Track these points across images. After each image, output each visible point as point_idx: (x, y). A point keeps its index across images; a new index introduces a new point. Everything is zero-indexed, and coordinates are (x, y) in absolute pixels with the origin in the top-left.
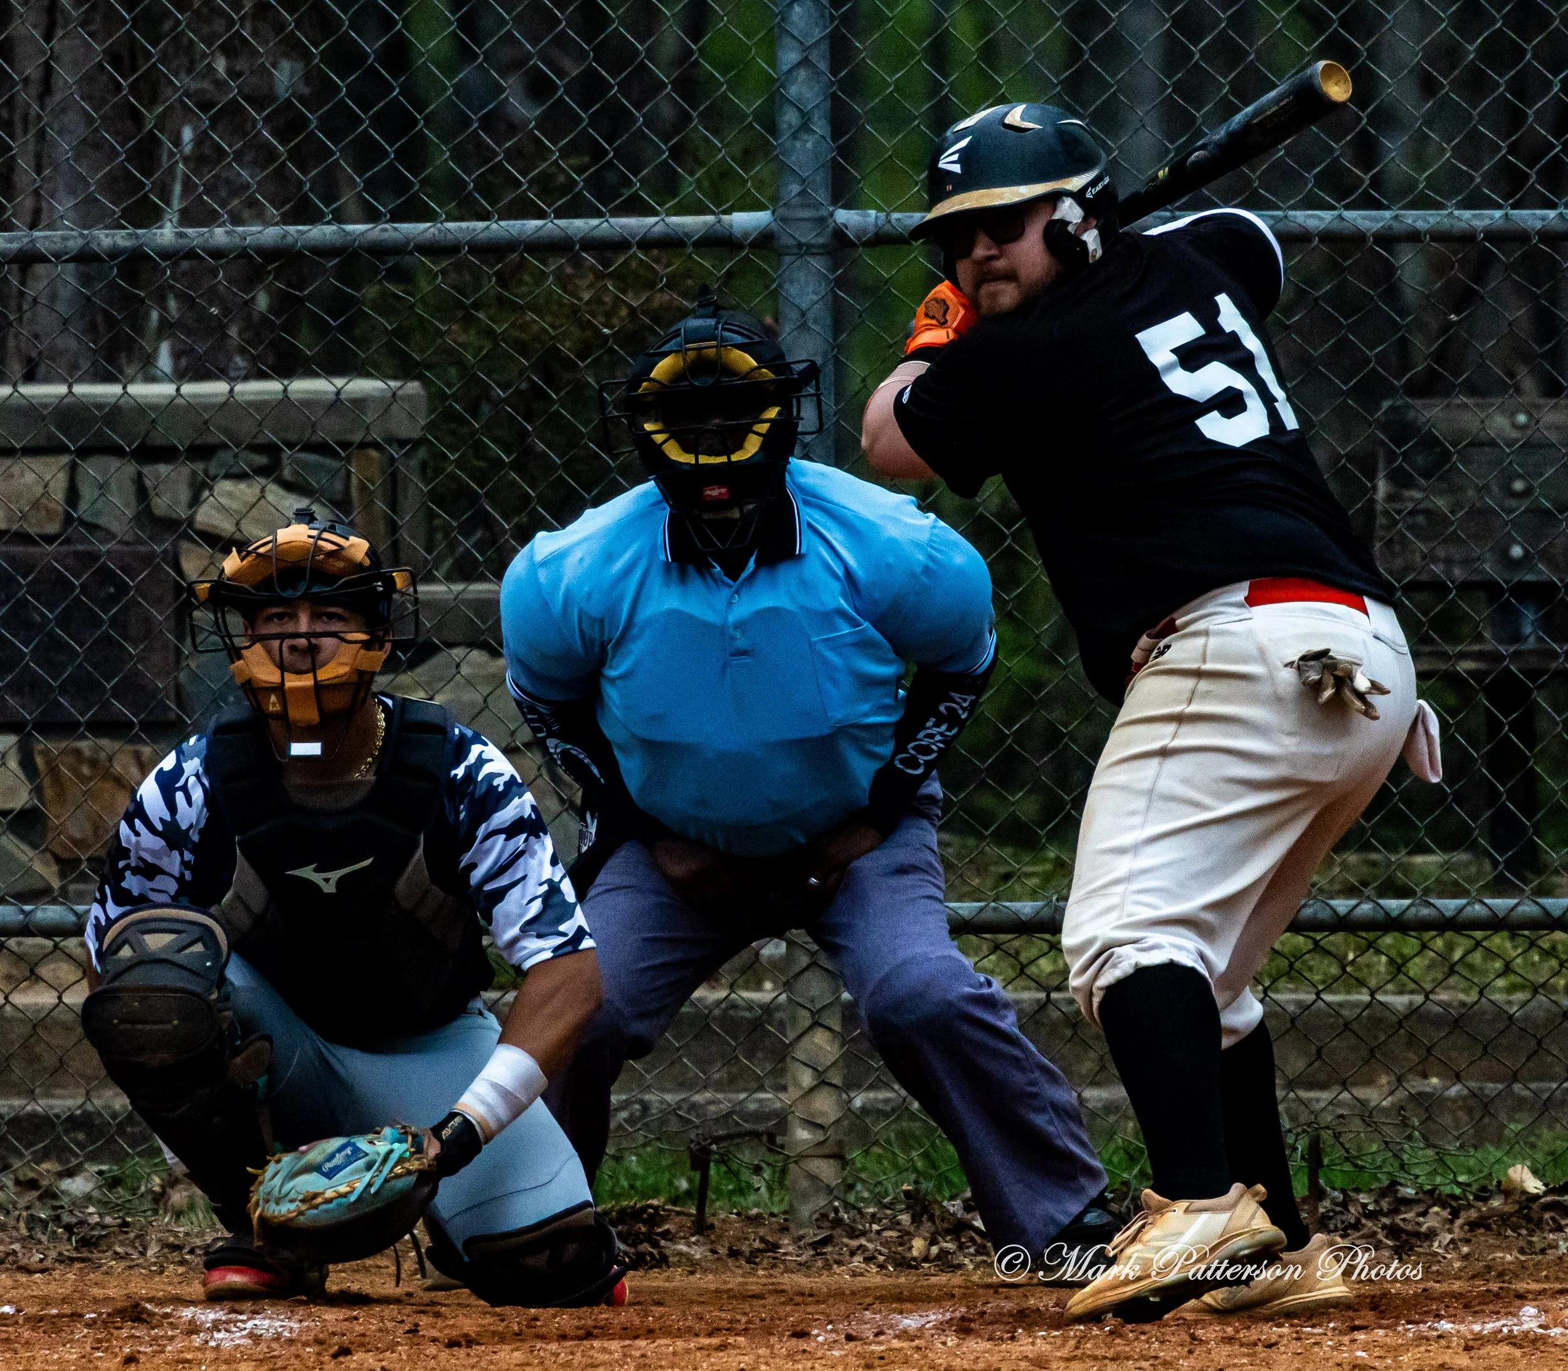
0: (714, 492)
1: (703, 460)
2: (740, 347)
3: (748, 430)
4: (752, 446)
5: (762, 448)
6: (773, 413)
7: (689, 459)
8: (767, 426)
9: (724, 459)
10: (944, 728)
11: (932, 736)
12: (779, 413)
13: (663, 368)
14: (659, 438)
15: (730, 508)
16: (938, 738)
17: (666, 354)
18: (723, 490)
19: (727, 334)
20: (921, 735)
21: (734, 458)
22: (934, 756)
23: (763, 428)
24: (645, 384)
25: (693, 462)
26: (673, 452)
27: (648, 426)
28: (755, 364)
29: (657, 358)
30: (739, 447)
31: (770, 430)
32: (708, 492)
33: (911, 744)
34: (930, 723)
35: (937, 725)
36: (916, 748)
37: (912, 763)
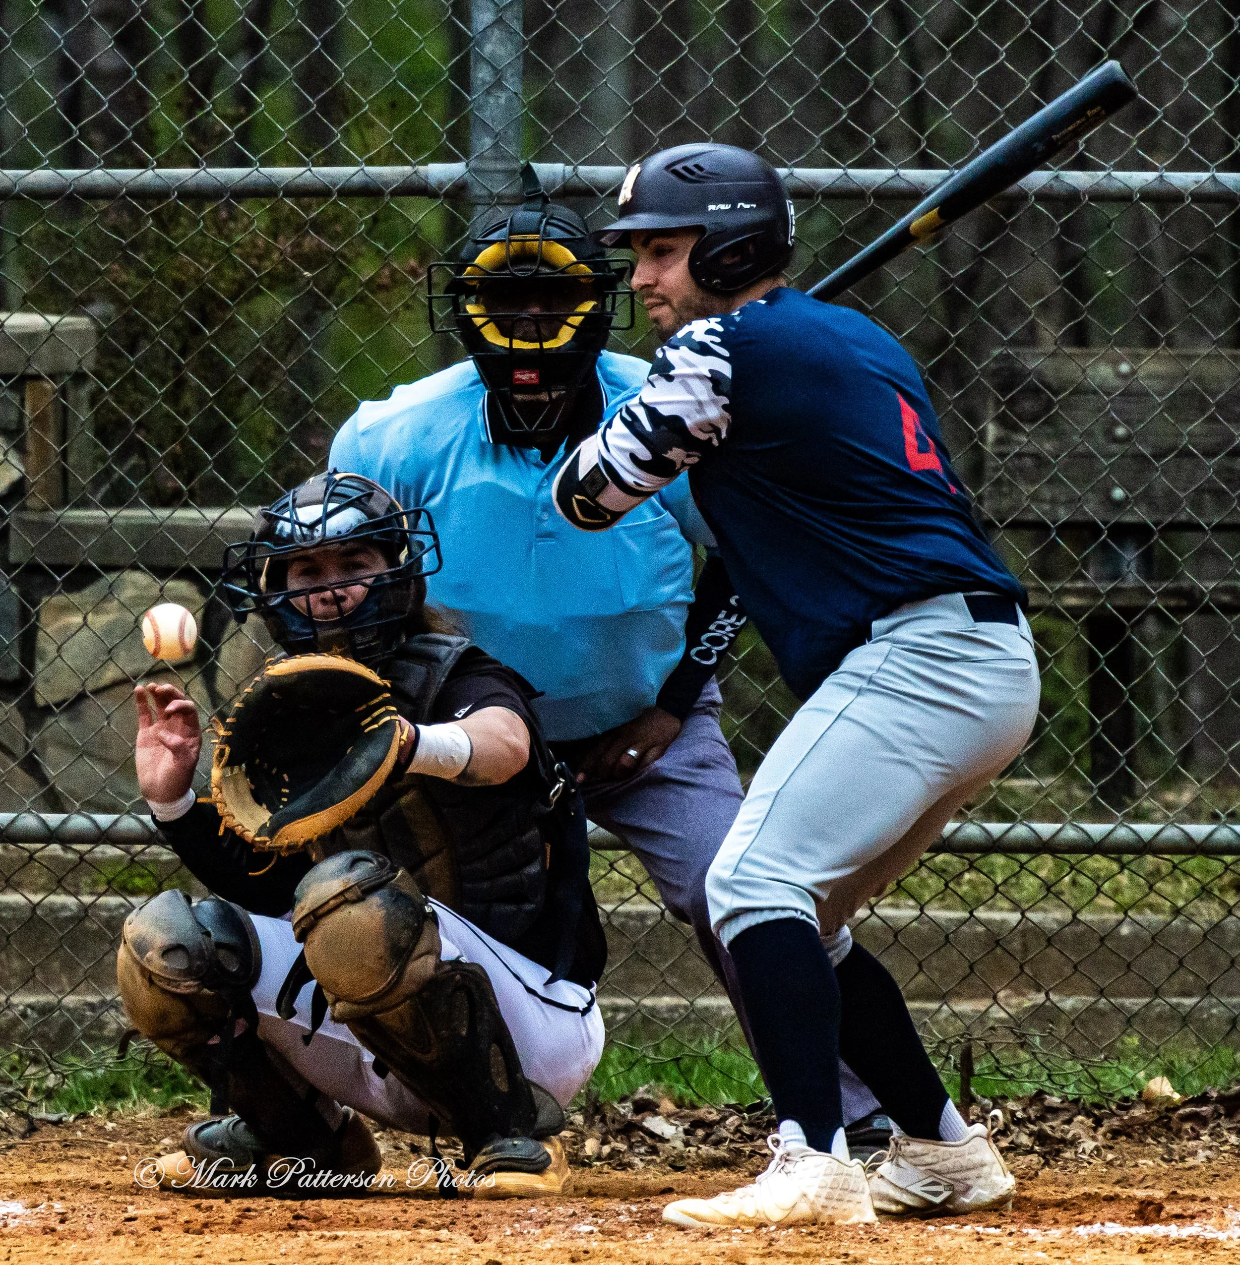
0: (525, 377)
1: (518, 344)
2: (560, 241)
3: (562, 321)
4: (566, 335)
5: (575, 338)
6: (587, 307)
7: (503, 342)
8: (581, 318)
9: (536, 346)
10: (733, 619)
11: (722, 627)
12: (594, 307)
13: (487, 256)
14: (479, 321)
15: (541, 393)
16: (729, 629)
17: (490, 244)
18: (533, 375)
19: (551, 229)
20: (712, 627)
21: (547, 346)
22: (725, 645)
23: (576, 320)
24: (469, 268)
25: (507, 346)
26: (493, 336)
27: (471, 309)
28: (574, 259)
29: (480, 246)
30: (554, 335)
31: (583, 323)
32: (518, 376)
33: (704, 637)
34: (721, 616)
35: (728, 617)
36: (709, 640)
37: (706, 654)
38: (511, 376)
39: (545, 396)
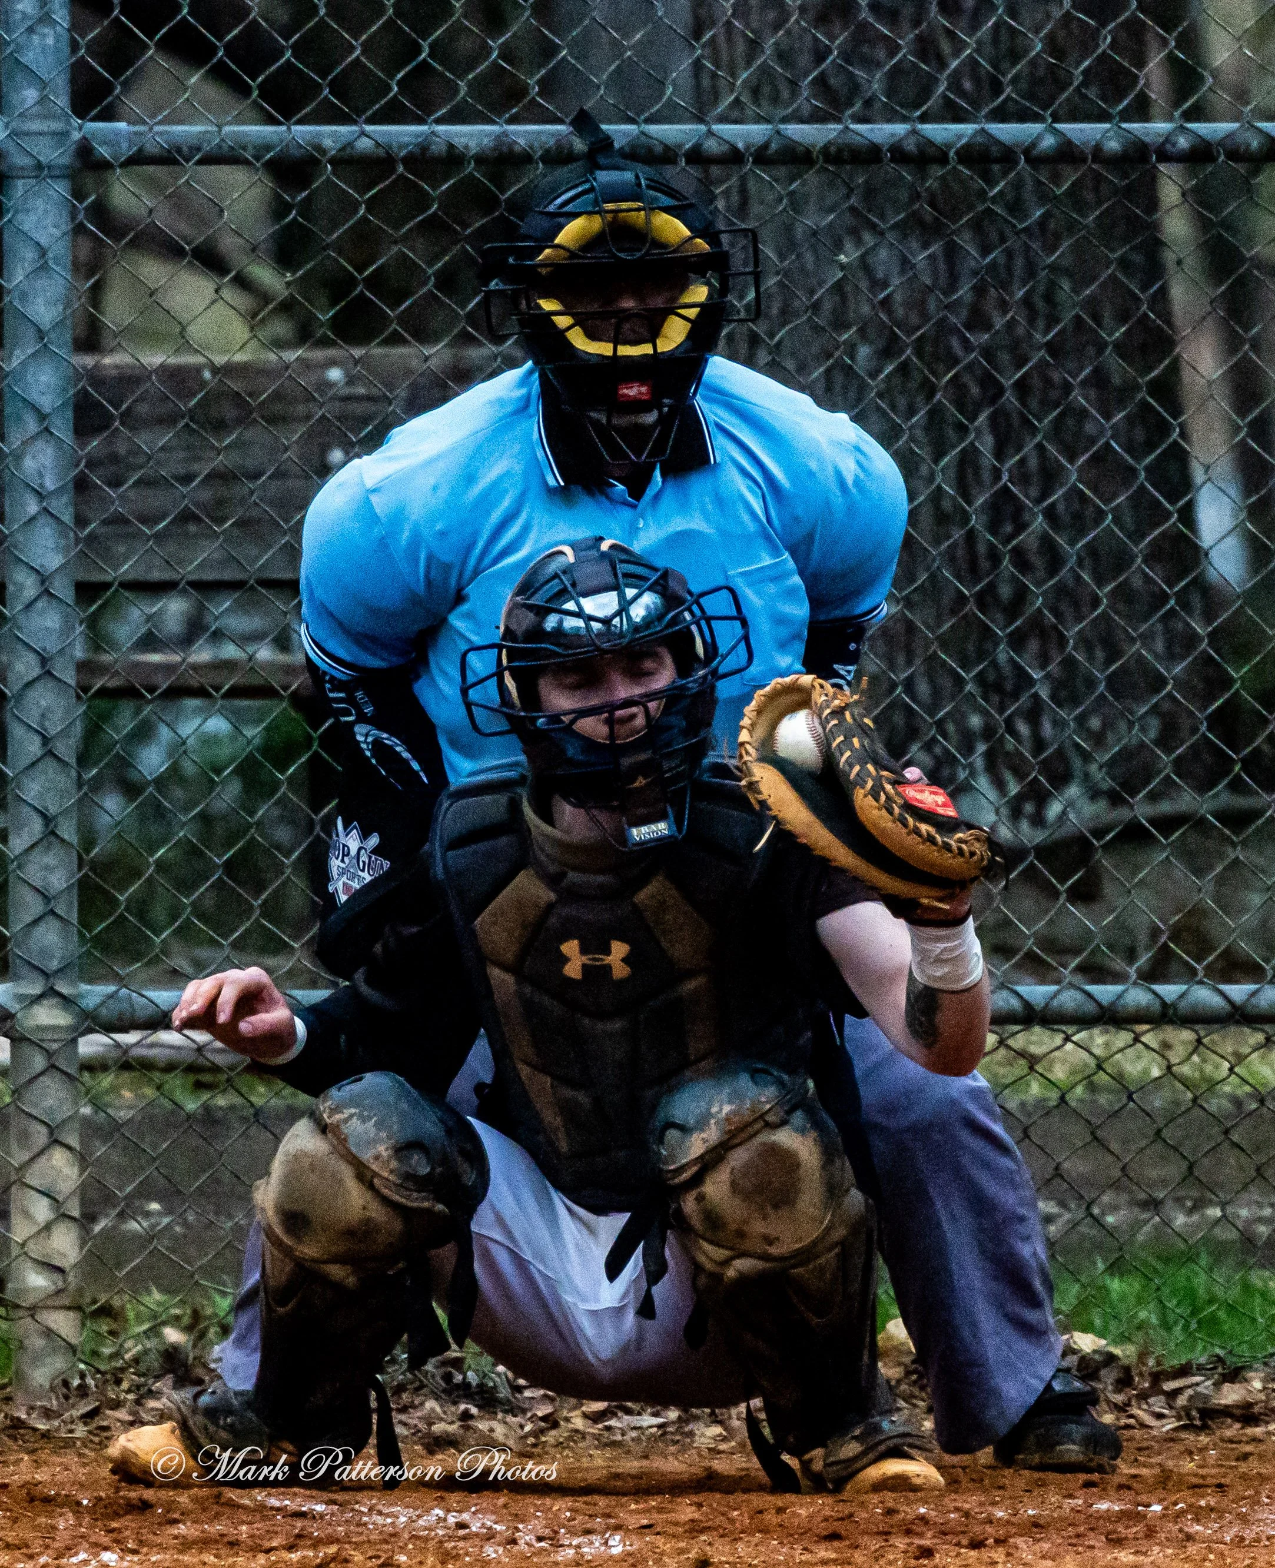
0: (633, 391)
1: (624, 350)
2: (667, 210)
3: (670, 313)
4: (678, 332)
5: (690, 336)
6: (699, 293)
7: (605, 349)
8: (696, 310)
9: (646, 349)
12: (710, 296)
13: (571, 233)
14: (563, 321)
15: (648, 410)
17: (575, 215)
18: (644, 389)
19: (651, 192)
23: (692, 313)
24: (547, 251)
25: (610, 353)
26: (578, 340)
27: (548, 305)
28: (687, 232)
29: (562, 220)
31: (699, 315)
32: (624, 391)
38: (616, 390)
39: (651, 418)
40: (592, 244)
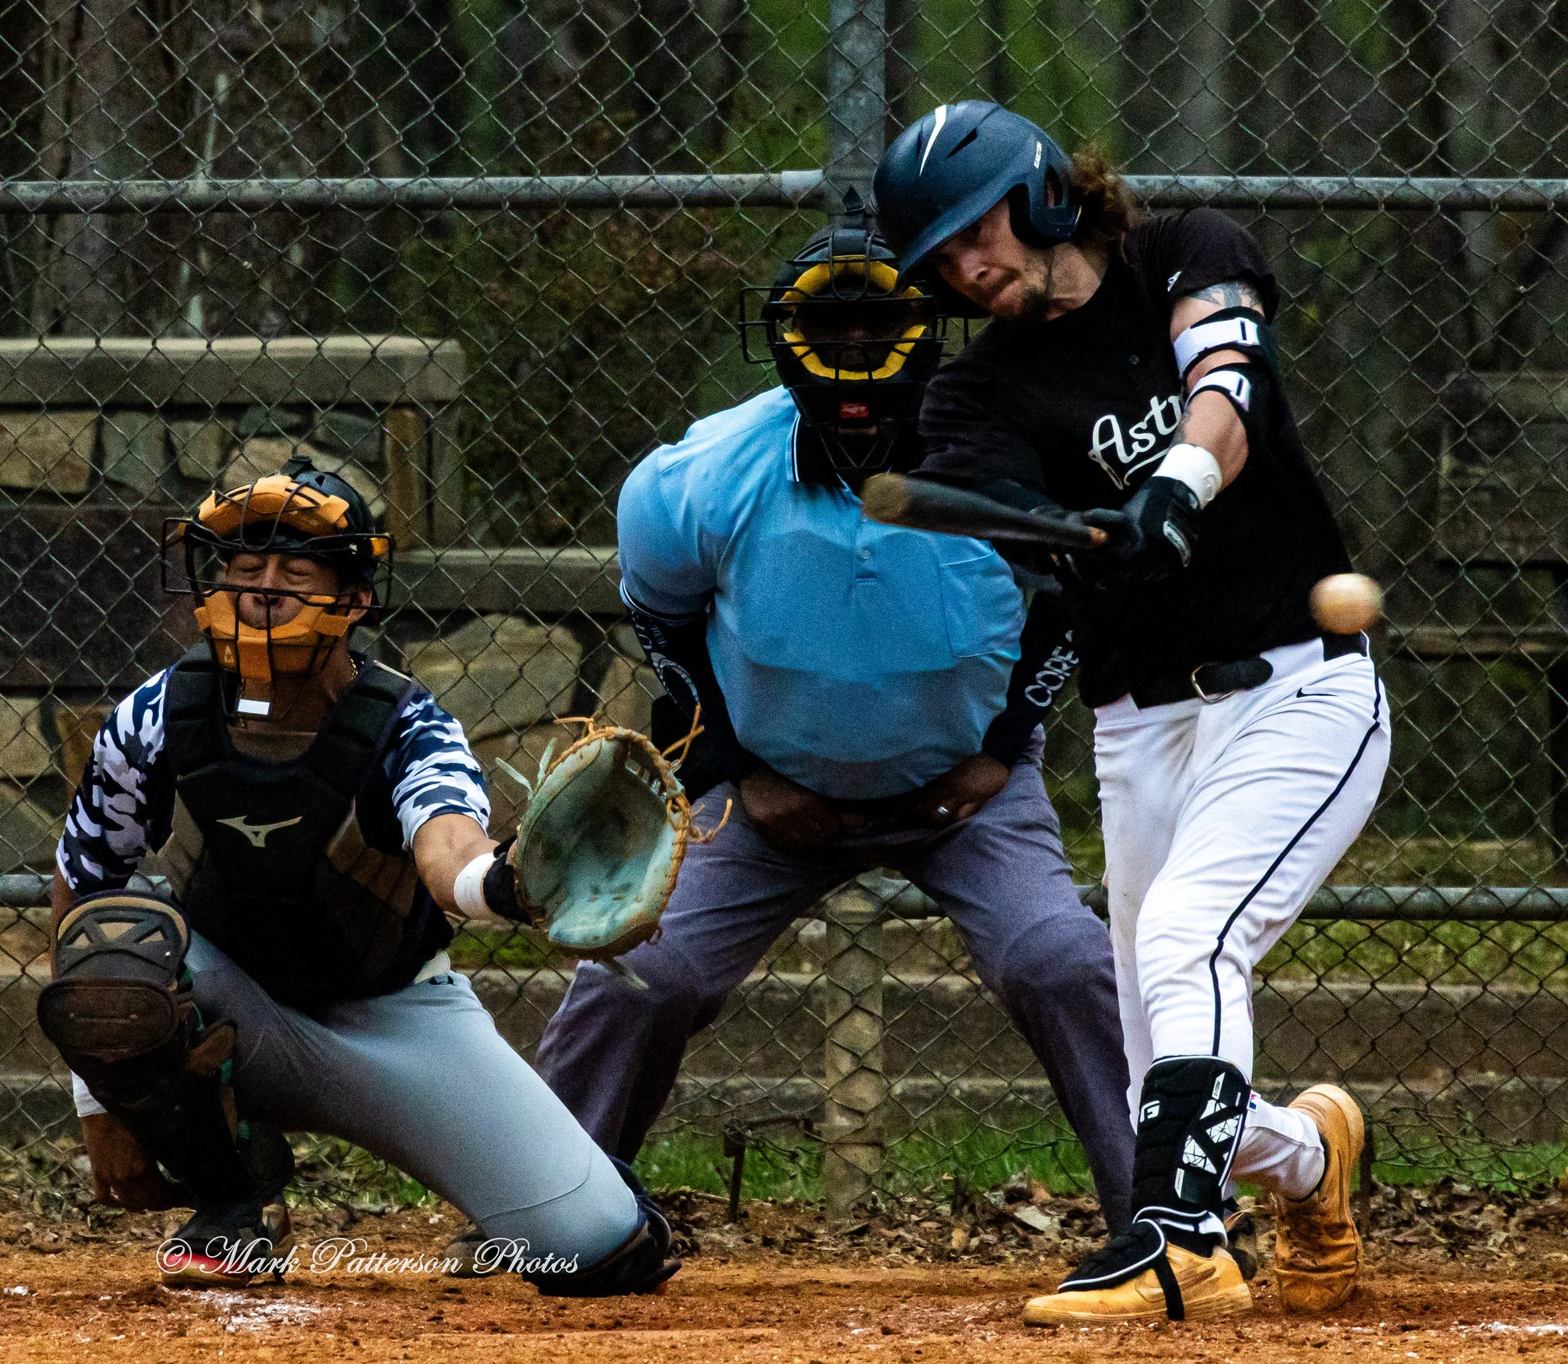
0: (853, 410)
1: (844, 375)
2: (887, 262)
3: (890, 348)
4: (894, 365)
5: (905, 367)
6: (917, 332)
7: (830, 373)
8: (911, 344)
9: (864, 376)
10: (1069, 656)
11: (1058, 665)
12: (924, 333)
13: (807, 279)
14: (799, 350)
15: (870, 427)
16: (1065, 667)
17: (810, 265)
18: (862, 408)
19: (876, 248)
21: (876, 375)
22: (1061, 684)
23: (907, 347)
24: (787, 292)
25: (833, 376)
26: (814, 366)
27: (789, 337)
29: (800, 268)
30: (881, 364)
31: (913, 350)
32: (847, 409)
33: (1039, 675)
34: (1055, 653)
35: (1063, 653)
36: (1044, 679)
37: (1040, 695)
38: (838, 409)
39: (873, 431)
40: (824, 288)
